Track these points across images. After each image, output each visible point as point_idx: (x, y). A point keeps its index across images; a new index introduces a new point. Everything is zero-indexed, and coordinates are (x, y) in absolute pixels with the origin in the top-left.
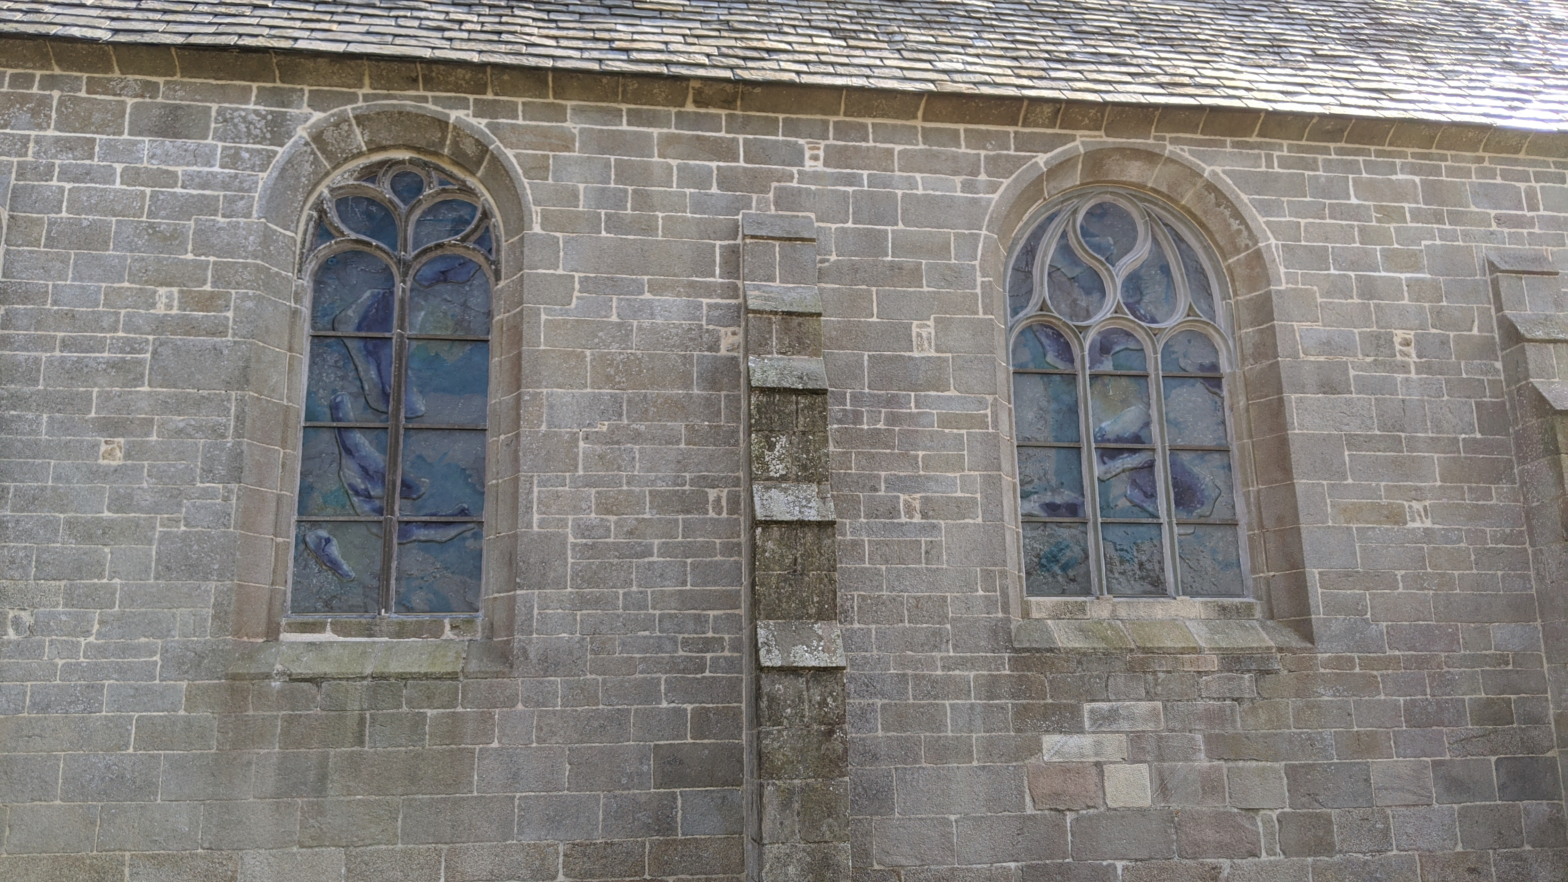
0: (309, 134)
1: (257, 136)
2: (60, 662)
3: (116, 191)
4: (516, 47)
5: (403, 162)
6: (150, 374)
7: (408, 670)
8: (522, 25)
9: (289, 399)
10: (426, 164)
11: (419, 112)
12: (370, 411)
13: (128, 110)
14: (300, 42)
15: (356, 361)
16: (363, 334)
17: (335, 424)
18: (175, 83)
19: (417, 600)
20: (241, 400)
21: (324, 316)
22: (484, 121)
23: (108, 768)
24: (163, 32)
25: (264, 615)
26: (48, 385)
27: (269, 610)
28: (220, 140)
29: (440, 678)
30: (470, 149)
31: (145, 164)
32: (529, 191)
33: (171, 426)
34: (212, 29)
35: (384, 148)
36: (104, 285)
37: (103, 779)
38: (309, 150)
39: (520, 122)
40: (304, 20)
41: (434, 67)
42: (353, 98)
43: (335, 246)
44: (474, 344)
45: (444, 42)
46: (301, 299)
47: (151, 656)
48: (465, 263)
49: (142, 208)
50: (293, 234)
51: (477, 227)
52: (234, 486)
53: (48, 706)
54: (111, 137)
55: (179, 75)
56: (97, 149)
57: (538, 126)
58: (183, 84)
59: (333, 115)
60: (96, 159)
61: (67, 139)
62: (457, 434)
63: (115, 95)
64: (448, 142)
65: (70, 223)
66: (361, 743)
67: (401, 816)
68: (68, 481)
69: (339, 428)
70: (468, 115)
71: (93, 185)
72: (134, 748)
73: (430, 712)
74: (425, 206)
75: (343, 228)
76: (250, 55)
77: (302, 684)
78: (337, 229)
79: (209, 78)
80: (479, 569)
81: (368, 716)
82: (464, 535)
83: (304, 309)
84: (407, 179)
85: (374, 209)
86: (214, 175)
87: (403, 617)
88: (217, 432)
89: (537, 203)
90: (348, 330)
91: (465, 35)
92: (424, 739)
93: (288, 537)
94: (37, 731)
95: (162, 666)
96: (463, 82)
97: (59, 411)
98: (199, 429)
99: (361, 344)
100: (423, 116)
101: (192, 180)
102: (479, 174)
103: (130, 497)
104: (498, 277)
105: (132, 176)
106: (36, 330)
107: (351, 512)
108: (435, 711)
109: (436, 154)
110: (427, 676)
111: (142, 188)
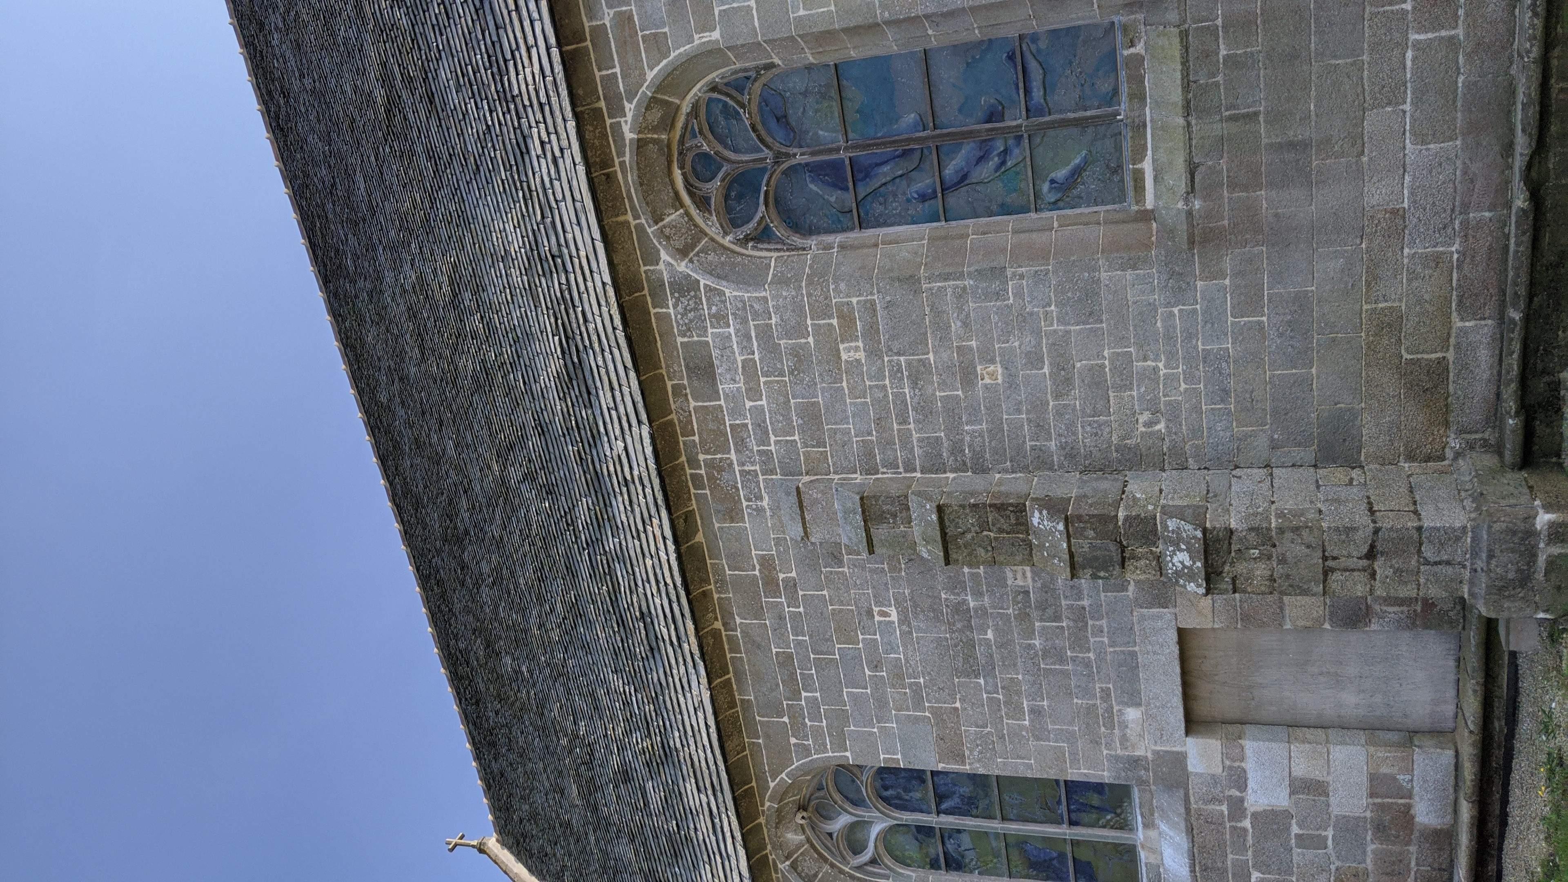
0: (682, 260)
1: (696, 303)
2: (1183, 386)
3: (768, 403)
4: (549, 87)
5: (684, 175)
6: (917, 355)
7: (1179, 82)
8: (527, 85)
9: (923, 239)
10: (680, 153)
11: (635, 167)
12: (922, 165)
13: (700, 404)
14: (605, 280)
15: (877, 185)
16: (851, 184)
17: (940, 195)
18: (668, 372)
19: (1104, 87)
20: (930, 279)
21: (840, 221)
22: (627, 106)
23: (1281, 335)
24: (630, 387)
25: (1129, 226)
26: (940, 429)
27: (1124, 222)
28: (706, 331)
29: (1186, 48)
30: (656, 115)
31: (741, 385)
32: (682, 50)
33: (961, 332)
34: (616, 351)
35: (677, 194)
36: (848, 401)
37: (1292, 338)
38: (695, 259)
39: (617, 70)
40: (585, 280)
41: (591, 161)
42: (640, 228)
43: (776, 223)
44: (840, 78)
45: (566, 155)
46: (829, 244)
47: (1174, 315)
48: (764, 101)
49: (777, 382)
50: (773, 260)
51: (728, 95)
52: (1009, 272)
53: (1224, 390)
54: (725, 413)
55: (661, 371)
56: (737, 422)
57: (617, 52)
58: (667, 367)
59: (660, 243)
60: (746, 421)
61: (735, 445)
62: (933, 77)
63: (691, 415)
64: (655, 136)
65: (802, 432)
66: (1256, 114)
67: (1333, 62)
68: (1021, 402)
69: (942, 190)
70: (626, 122)
71: (768, 420)
72: (1262, 316)
73: (1223, 52)
74: (720, 148)
75: (757, 218)
76: (629, 319)
77: (1197, 180)
78: (759, 223)
79: (656, 347)
80: (1068, 29)
81: (1227, 113)
82: (1034, 51)
83: (837, 240)
84: (699, 168)
85: (733, 194)
86: (737, 331)
87: (1124, 98)
88: (961, 295)
89: (690, 40)
90: (849, 199)
91: (553, 137)
92: (1252, 53)
93: (1052, 218)
94: (1248, 396)
95: (1184, 305)
96: (597, 131)
97: (960, 418)
98: (960, 309)
99: (860, 185)
100: (638, 163)
101: (746, 347)
102: (677, 101)
103: (1028, 354)
104: (771, 66)
105: (754, 393)
106: (895, 444)
107: (1022, 165)
108: (1222, 46)
109: (669, 146)
110: (1185, 63)
111: (762, 384)
